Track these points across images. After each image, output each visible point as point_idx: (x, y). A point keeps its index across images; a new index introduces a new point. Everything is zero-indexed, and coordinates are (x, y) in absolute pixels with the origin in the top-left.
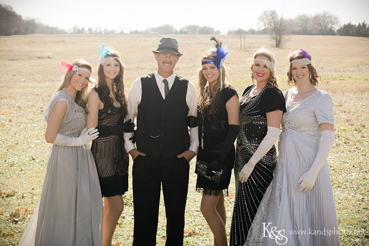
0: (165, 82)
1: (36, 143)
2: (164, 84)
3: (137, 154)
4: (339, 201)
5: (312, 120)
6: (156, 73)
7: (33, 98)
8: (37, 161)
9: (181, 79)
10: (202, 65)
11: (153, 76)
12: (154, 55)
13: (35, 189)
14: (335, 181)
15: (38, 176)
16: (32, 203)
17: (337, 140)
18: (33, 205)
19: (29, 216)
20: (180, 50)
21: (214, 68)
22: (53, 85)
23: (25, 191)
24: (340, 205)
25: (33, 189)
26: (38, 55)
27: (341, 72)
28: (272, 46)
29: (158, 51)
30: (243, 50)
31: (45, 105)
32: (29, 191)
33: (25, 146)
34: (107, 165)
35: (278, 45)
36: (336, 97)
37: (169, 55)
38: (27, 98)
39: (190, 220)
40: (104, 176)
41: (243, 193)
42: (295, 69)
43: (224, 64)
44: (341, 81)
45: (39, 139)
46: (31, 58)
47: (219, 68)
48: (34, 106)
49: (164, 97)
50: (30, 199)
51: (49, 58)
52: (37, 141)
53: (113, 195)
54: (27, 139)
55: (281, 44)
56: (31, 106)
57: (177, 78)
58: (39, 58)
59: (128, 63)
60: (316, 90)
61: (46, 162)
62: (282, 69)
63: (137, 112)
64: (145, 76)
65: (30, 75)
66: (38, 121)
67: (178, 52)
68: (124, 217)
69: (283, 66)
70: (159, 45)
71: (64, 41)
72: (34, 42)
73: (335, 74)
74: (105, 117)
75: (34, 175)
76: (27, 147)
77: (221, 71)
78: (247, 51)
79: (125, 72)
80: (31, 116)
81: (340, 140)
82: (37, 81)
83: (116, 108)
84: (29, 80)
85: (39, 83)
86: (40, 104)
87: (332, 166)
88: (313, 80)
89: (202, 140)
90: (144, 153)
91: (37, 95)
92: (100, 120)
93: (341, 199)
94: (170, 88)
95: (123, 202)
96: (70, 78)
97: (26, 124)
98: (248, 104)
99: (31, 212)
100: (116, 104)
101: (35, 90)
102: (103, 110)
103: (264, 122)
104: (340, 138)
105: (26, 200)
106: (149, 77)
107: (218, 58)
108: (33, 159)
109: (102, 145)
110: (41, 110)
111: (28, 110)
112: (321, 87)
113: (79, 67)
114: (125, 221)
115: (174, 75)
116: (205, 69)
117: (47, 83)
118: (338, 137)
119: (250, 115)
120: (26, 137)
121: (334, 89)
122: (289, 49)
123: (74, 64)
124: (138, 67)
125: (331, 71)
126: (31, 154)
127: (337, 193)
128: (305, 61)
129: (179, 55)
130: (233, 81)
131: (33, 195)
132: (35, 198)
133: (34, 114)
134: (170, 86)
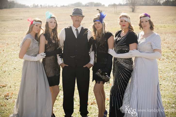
0: (77, 30)
1: (16, 61)
2: (76, 31)
3: (64, 65)
4: (164, 86)
5: (150, 47)
6: (72, 26)
7: (14, 39)
8: (17, 69)
9: (84, 28)
10: (94, 22)
11: (71, 27)
12: (71, 17)
13: (16, 83)
14: (162, 77)
15: (17, 77)
16: (15, 90)
17: (163, 57)
18: (15, 91)
19: (13, 96)
20: (83, 14)
21: (100, 23)
22: (24, 33)
23: (11, 84)
24: (165, 88)
25: (15, 83)
26: (16, 18)
27: (164, 24)
28: (130, 12)
29: (73, 15)
30: (116, 14)
31: (20, 42)
32: (13, 84)
33: (11, 62)
34: (50, 71)
35: (133, 11)
36: (162, 36)
37: (78, 16)
38: (11, 39)
39: (92, 97)
40: (49, 76)
41: (117, 83)
42: (142, 22)
43: (104, 21)
44: (165, 28)
45: (17, 59)
46: (13, 20)
47: (102, 23)
48: (14, 43)
49: (76, 37)
50: (14, 88)
51: (21, 19)
52: (17, 60)
53: (54, 86)
54: (12, 59)
55: (135, 11)
56: (13, 43)
57: (82, 28)
58: (17, 20)
59: (60, 21)
60: (153, 33)
61: (21, 70)
62: (135, 23)
63: (63, 45)
64: (67, 28)
65: (12, 28)
66: (17, 50)
67: (82, 15)
68: (59, 96)
69: (136, 21)
70: (73, 12)
71: (28, 11)
72: (14, 12)
73: (161, 25)
74: (48, 48)
75: (16, 76)
76: (11, 63)
77: (103, 24)
78: (118, 14)
79: (58, 26)
80: (13, 48)
81: (164, 57)
82: (16, 31)
83: (53, 43)
84: (12, 31)
85: (17, 32)
86: (18, 42)
87: (161, 69)
88: (152, 28)
89: (96, 58)
90: (68, 65)
91: (16, 38)
92: (46, 49)
93: (165, 85)
94: (79, 33)
95: (59, 89)
96: (32, 28)
97: (11, 52)
98: (120, 40)
99: (15, 94)
100: (53, 42)
101: (15, 36)
102: (47, 44)
103: (128, 49)
104: (164, 56)
105: (12, 88)
106: (69, 28)
107: (101, 18)
108: (15, 69)
109: (47, 61)
110: (18, 45)
111: (12, 45)
112: (155, 31)
113: (36, 22)
114: (60, 98)
115: (81, 26)
116: (95, 24)
117: (21, 32)
118: (164, 55)
119: (121, 45)
120: (11, 58)
121: (161, 32)
122: (139, 13)
123: (33, 21)
124: (65, 23)
125: (159, 23)
126: (14, 66)
127: (163, 82)
128: (147, 18)
129: (83, 17)
130: (112, 29)
131: (15, 86)
132: (16, 87)
133: (15, 47)
134: (79, 32)
